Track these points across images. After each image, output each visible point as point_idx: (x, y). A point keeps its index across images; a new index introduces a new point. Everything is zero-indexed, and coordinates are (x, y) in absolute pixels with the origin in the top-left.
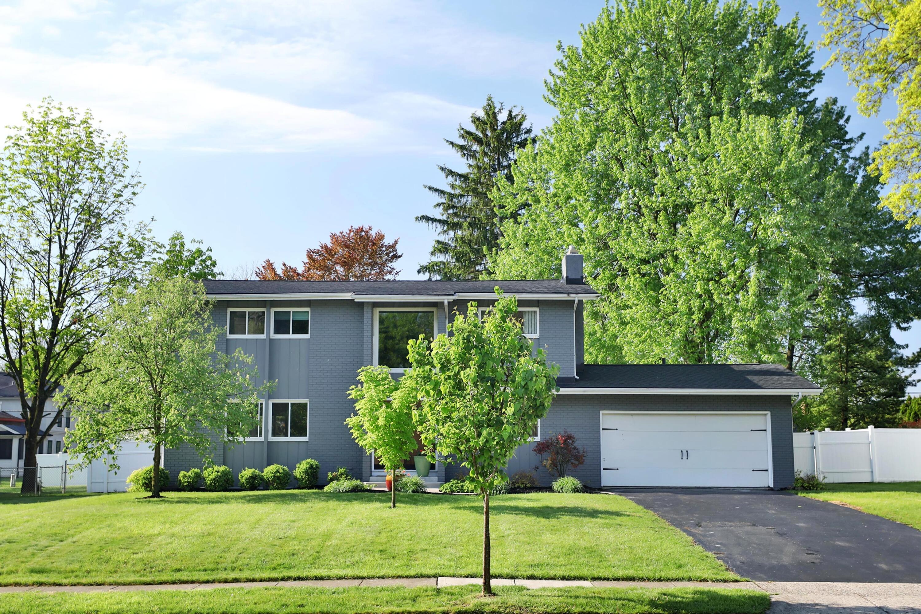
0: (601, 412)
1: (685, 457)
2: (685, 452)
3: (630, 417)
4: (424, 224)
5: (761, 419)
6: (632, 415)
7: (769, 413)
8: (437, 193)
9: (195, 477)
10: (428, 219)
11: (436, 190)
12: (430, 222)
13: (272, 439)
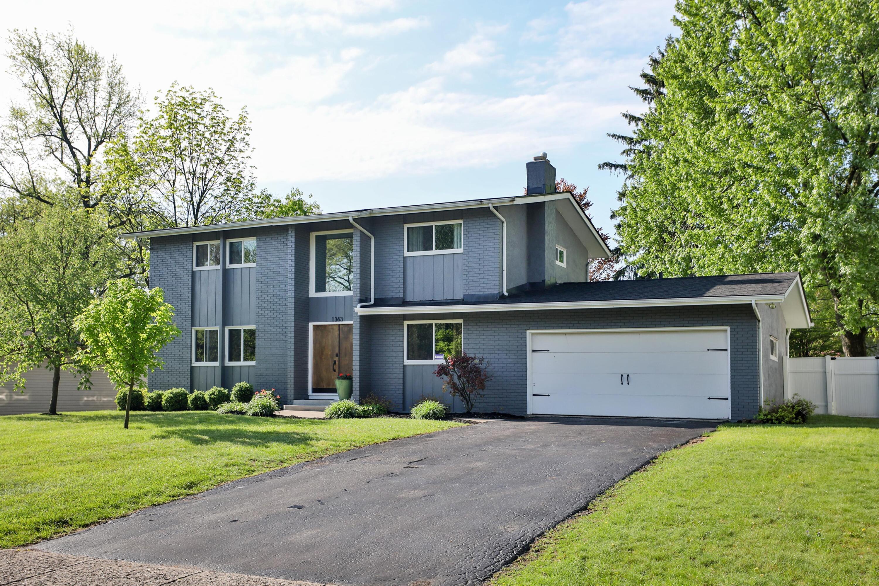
0: (529, 332)
1: (625, 382)
2: (625, 376)
3: (563, 337)
4: (607, 169)
5: (721, 335)
6: (565, 334)
7: (728, 328)
8: (621, 140)
9: (155, 398)
10: (610, 165)
11: (619, 137)
12: (613, 168)
13: (228, 363)
